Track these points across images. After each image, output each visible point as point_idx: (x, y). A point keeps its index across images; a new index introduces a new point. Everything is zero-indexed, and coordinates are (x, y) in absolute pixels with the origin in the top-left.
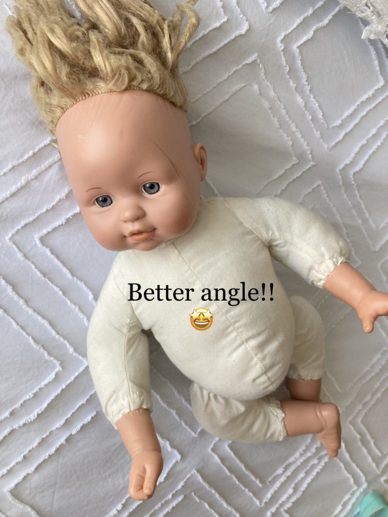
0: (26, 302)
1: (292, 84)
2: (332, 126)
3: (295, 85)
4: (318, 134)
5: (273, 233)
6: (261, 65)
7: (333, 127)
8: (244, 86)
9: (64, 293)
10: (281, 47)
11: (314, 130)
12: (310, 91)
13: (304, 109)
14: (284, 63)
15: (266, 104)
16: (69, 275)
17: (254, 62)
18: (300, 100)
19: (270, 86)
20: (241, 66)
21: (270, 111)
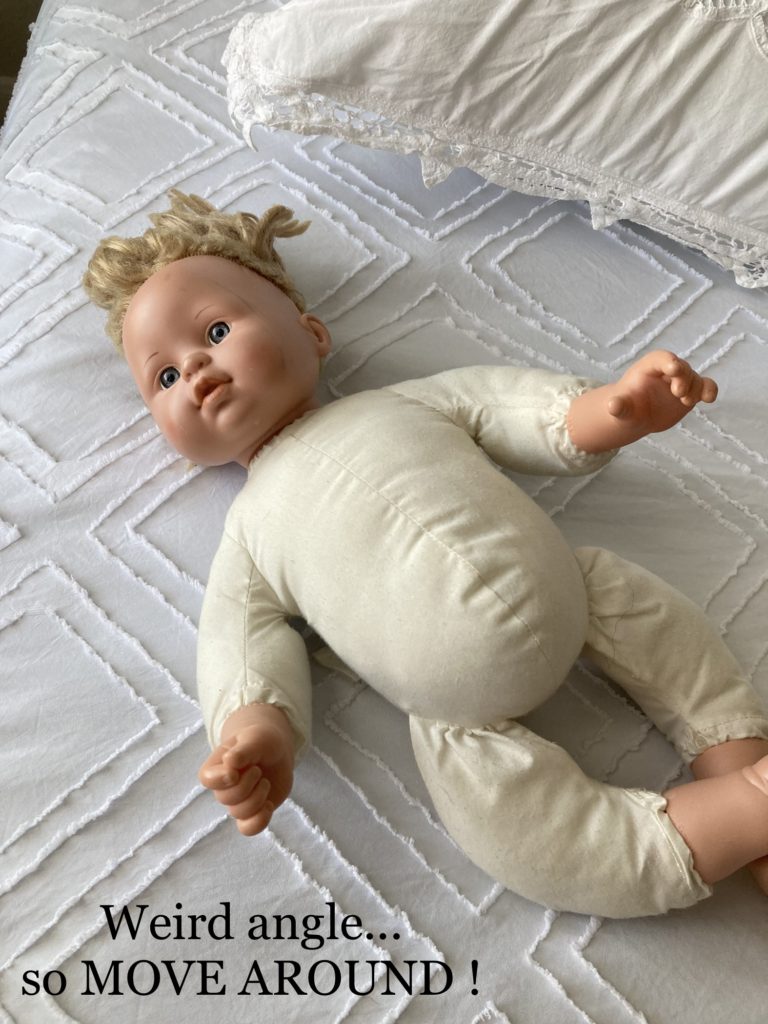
0: (109, 616)
1: (511, 308)
2: (610, 343)
3: (514, 308)
4: (582, 354)
5: (459, 399)
6: (446, 294)
7: (612, 346)
8: (428, 323)
9: (167, 600)
10: (468, 269)
11: (574, 352)
12: (544, 309)
13: (544, 331)
14: (483, 285)
15: (472, 334)
16: (174, 571)
17: (434, 294)
18: (531, 323)
19: (471, 315)
20: (417, 303)
21: (481, 342)
